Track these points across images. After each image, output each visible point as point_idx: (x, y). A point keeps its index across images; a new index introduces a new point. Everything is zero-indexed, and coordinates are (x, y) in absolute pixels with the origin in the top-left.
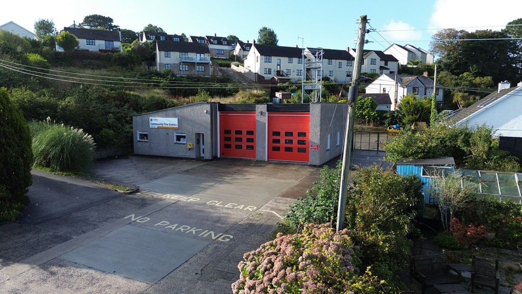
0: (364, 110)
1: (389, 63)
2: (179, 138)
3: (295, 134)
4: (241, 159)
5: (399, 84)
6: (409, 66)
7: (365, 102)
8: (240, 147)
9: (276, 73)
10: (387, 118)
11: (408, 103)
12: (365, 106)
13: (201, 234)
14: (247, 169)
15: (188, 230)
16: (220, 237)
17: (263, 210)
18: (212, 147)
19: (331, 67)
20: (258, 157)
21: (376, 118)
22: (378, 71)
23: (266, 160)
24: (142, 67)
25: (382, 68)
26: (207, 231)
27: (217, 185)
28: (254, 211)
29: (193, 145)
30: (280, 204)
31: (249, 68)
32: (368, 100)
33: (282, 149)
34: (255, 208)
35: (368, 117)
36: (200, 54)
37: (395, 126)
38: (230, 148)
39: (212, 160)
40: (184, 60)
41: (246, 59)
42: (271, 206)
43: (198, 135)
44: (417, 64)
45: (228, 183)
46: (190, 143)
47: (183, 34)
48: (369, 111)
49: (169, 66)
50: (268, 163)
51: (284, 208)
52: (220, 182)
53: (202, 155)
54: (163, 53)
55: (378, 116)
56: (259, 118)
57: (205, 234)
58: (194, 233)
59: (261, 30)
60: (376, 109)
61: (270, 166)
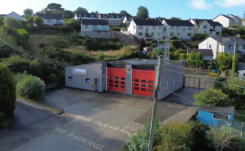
0: (195, 59)
1: (216, 27)
2: (87, 80)
3: (147, 81)
4: (118, 93)
5: (220, 44)
6: (230, 28)
7: (196, 55)
8: (118, 86)
9: (145, 35)
10: (210, 65)
11: (222, 58)
12: (196, 57)
13: (88, 144)
14: (119, 100)
15: (83, 140)
16: (97, 146)
17: (122, 131)
18: (103, 86)
19: (178, 31)
20: (127, 92)
21: (203, 65)
22: (208, 33)
23: (131, 94)
24: (74, 33)
25: (211, 30)
26: (92, 142)
27: (102, 111)
28: (118, 130)
29: (93, 84)
30: (132, 127)
31: (130, 32)
32: (198, 54)
33: (140, 89)
34: (119, 128)
35: (198, 64)
36: (104, 25)
37: (214, 71)
38: (112, 86)
39: (102, 92)
40: (95, 30)
41: (129, 27)
42: (127, 128)
43: (96, 79)
44: (235, 27)
45: (107, 109)
46: (92, 83)
47: (97, 12)
48: (198, 60)
49: (87, 32)
50: (132, 96)
51: (133, 130)
52: (103, 108)
53: (98, 89)
54: (84, 26)
55: (204, 64)
56: (127, 71)
57: (90, 143)
58: (85, 142)
59: (139, 8)
60: (203, 59)
61: (133, 98)
